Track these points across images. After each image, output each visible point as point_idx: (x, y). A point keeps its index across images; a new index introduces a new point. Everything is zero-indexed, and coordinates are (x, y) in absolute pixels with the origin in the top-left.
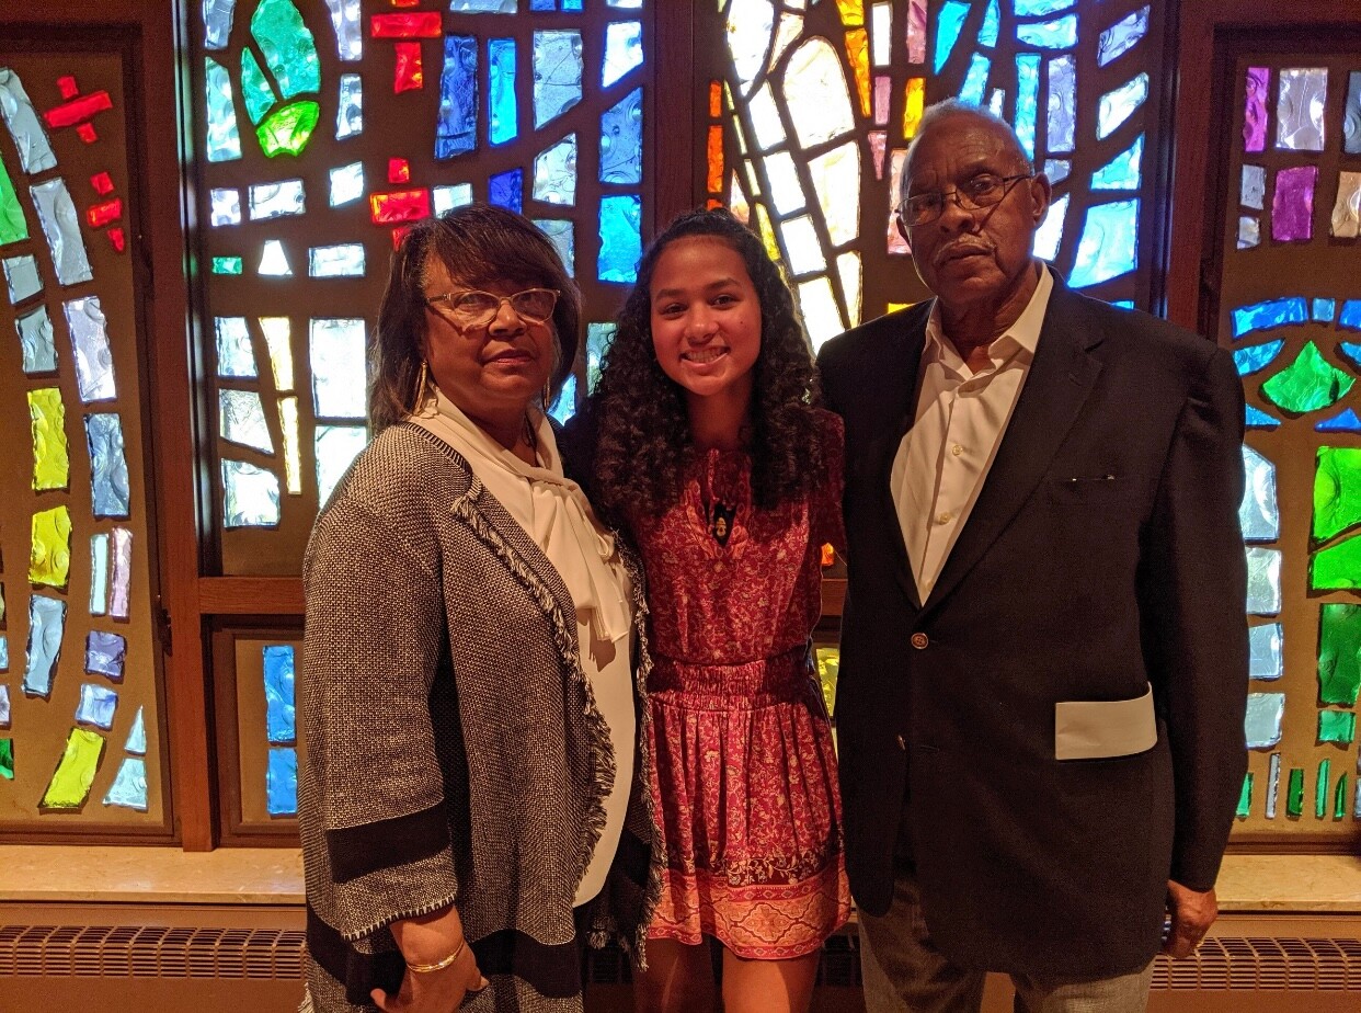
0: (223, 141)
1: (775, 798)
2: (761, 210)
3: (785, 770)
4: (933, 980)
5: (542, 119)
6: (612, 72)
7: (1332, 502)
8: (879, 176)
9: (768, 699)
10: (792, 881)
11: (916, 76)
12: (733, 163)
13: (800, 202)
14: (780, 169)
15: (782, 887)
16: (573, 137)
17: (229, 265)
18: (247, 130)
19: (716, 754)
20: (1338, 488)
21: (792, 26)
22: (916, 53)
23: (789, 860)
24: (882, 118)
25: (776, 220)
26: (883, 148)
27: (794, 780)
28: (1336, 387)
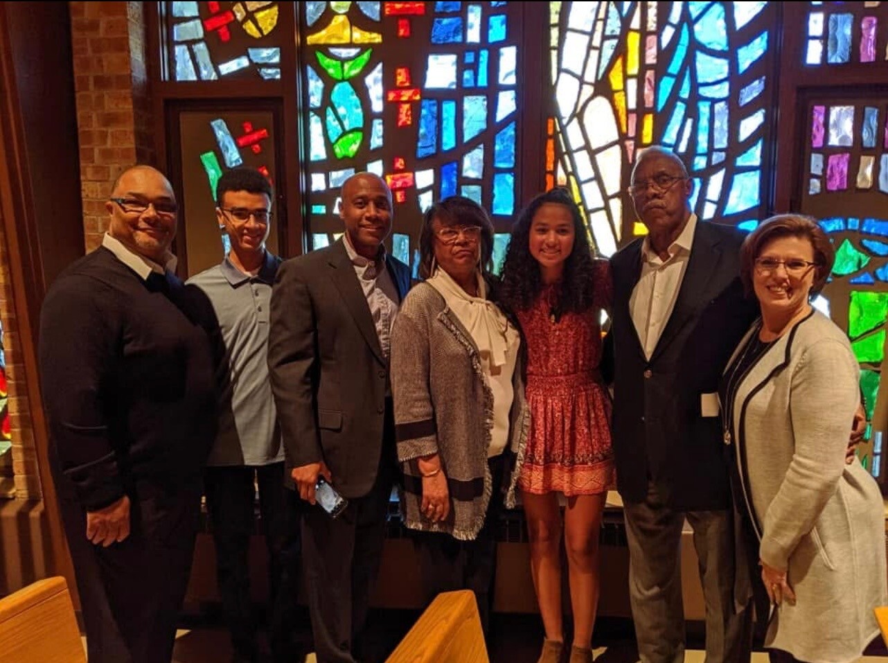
0: (318, 151)
1: (583, 430)
2: (572, 179)
3: (588, 419)
4: (656, 524)
5: (467, 138)
6: (501, 115)
7: (858, 319)
8: (631, 161)
9: (582, 389)
10: (590, 464)
11: (649, 113)
12: (559, 156)
13: (592, 174)
14: (582, 159)
15: (586, 466)
16: (482, 146)
17: (320, 209)
18: (329, 145)
19: (560, 414)
20: (861, 313)
21: (588, 91)
22: (649, 103)
23: (588, 455)
24: (632, 134)
25: (579, 183)
26: (632, 147)
27: (593, 423)
28: (860, 262)
